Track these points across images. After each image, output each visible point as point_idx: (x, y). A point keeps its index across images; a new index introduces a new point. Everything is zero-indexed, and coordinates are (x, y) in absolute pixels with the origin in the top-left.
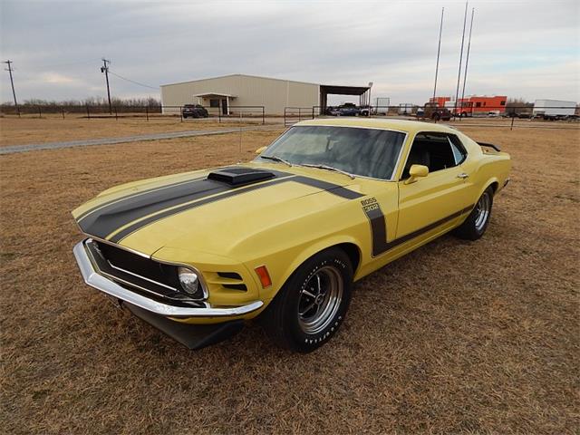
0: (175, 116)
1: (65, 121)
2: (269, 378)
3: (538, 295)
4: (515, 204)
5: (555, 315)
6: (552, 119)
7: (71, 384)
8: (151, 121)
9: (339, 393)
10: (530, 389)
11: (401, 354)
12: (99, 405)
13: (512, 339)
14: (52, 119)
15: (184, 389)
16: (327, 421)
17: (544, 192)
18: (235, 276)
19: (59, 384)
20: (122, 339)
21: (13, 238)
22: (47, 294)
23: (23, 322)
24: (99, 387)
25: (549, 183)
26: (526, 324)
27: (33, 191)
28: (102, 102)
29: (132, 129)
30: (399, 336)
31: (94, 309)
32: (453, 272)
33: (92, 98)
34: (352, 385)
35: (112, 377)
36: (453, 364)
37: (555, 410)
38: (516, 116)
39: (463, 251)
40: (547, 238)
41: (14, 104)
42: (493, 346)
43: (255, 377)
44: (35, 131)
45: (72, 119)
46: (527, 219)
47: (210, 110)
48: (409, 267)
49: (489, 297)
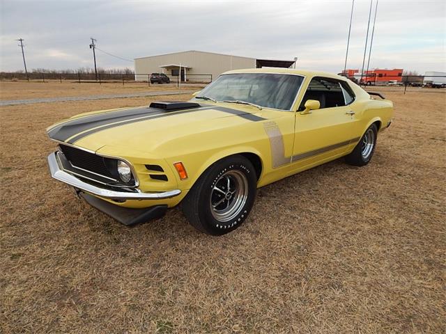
0: (144, 82)
1: (61, 85)
2: (186, 250)
3: (404, 203)
4: (399, 143)
5: (416, 216)
6: (439, 87)
7: (39, 250)
8: (126, 85)
9: (238, 262)
10: (386, 263)
11: (290, 239)
12: (58, 264)
13: (378, 232)
14: (52, 83)
15: (122, 256)
16: (226, 279)
17: (423, 136)
18: (158, 168)
19: (31, 250)
20: (81, 223)
21: (12, 158)
22: (31, 194)
23: (11, 210)
24: (60, 253)
25: (429, 129)
26: (391, 221)
27: (31, 128)
28: (90, 72)
29: (112, 91)
30: (291, 227)
31: (64, 204)
32: (340, 187)
33: (83, 68)
34: (249, 257)
35: (71, 247)
36: (329, 246)
37: (404, 278)
38: (410, 84)
39: (352, 173)
40: (419, 166)
41: (24, 72)
42: (363, 235)
43: (177, 250)
44: (39, 91)
45: (67, 83)
46: (406, 153)
47: (172, 78)
48: (307, 183)
49: (366, 204)
